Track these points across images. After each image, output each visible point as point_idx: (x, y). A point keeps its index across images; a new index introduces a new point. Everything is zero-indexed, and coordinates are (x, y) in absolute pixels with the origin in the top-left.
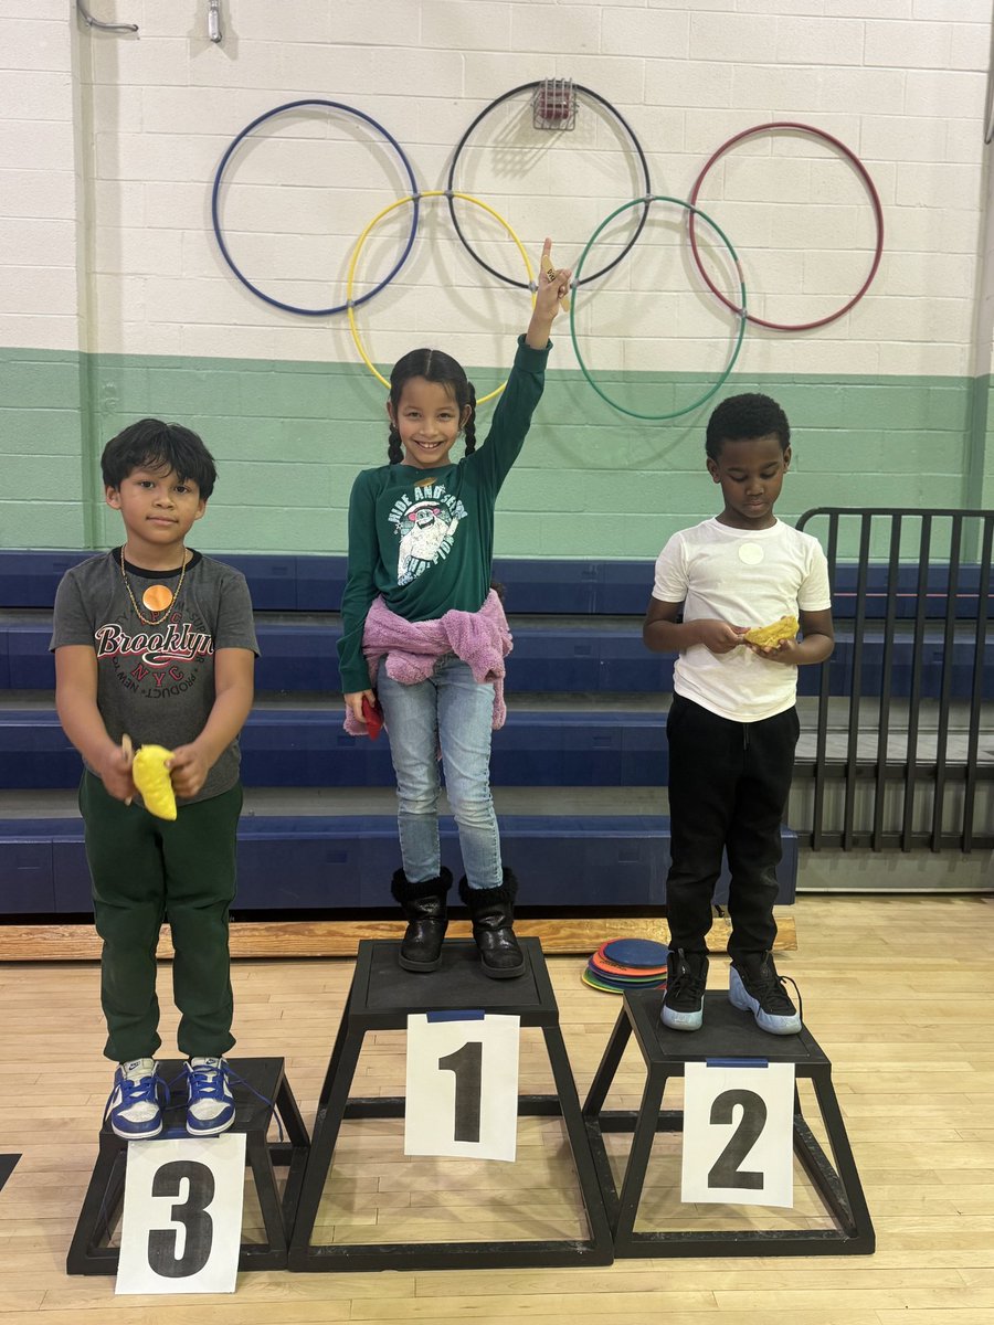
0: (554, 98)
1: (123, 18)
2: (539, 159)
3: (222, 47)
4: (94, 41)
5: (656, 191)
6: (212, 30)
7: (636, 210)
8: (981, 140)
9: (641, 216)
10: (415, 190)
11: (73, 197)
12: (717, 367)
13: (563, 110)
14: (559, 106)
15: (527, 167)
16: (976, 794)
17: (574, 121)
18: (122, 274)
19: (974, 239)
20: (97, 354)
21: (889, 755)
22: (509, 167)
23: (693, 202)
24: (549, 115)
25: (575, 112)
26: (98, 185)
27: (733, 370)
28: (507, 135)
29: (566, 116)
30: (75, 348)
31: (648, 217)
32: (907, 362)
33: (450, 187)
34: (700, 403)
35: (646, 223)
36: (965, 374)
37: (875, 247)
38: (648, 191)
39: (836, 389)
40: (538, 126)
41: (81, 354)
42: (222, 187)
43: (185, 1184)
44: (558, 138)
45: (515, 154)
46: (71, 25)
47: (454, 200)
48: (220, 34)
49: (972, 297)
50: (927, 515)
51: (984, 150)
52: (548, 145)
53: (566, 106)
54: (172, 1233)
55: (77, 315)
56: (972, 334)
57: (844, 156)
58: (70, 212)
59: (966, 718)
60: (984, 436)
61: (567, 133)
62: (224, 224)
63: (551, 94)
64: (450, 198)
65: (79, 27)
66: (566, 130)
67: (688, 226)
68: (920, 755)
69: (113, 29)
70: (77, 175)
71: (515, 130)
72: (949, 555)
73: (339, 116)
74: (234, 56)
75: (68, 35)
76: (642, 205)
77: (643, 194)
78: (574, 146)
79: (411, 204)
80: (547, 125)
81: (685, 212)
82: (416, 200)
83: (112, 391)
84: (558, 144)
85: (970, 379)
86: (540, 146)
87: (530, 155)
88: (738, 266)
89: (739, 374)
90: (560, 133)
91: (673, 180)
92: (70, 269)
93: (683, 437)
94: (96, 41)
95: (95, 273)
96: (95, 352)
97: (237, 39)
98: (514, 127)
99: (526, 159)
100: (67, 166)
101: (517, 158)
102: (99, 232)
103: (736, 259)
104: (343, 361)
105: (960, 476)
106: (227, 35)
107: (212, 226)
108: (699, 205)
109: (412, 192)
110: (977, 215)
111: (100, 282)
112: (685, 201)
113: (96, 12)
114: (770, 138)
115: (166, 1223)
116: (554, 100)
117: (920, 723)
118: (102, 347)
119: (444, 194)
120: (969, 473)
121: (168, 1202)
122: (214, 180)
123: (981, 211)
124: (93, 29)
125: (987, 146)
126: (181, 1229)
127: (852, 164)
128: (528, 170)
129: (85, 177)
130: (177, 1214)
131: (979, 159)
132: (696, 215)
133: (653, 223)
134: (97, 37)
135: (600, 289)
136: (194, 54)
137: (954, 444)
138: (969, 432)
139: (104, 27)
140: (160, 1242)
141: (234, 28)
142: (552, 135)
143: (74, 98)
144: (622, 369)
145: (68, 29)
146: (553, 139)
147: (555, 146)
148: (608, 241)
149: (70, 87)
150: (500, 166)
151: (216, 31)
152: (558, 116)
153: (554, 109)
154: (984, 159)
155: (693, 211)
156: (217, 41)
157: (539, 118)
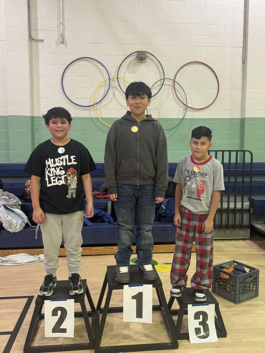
0: (142, 55)
1: (40, 38)
2: (138, 70)
3: (63, 44)
4: (33, 44)
5: (166, 77)
6: (61, 40)
7: (161, 82)
8: (242, 63)
9: (162, 83)
10: (109, 77)
11: (29, 80)
12: (181, 117)
13: (144, 58)
14: (143, 57)
15: (136, 71)
16: (244, 216)
17: (146, 61)
18: (40, 97)
19: (241, 86)
20: (34, 117)
21: (223, 207)
22: (131, 71)
23: (175, 79)
24: (141, 59)
25: (146, 59)
26: (34, 77)
27: (185, 118)
28: (131, 64)
29: (144, 59)
30: (30, 115)
31: (164, 83)
32: (226, 115)
33: (118, 76)
34: (177, 126)
35: (164, 85)
36: (240, 118)
37: (217, 88)
38: (164, 77)
39: (209, 122)
40: (138, 62)
41: (31, 117)
42: (64, 77)
43: (201, 316)
44: (143, 65)
45: (133, 68)
46: (28, 40)
47: (119, 79)
48: (63, 41)
49: (241, 99)
50: (230, 151)
51: (242, 65)
52: (140, 66)
53: (144, 57)
54: (200, 328)
55: (30, 107)
56: (241, 108)
57: (208, 67)
58: (28, 83)
59: (241, 198)
60: (244, 132)
61: (145, 63)
62: (64, 86)
63: (141, 55)
64: (118, 79)
65: (30, 40)
66: (145, 62)
67: (173, 85)
68: (230, 207)
69: (38, 41)
70: (30, 75)
71: (133, 63)
72: (235, 160)
73: (90, 60)
74: (66, 46)
75: (27, 42)
76: (163, 80)
77: (163, 77)
78: (146, 66)
79: (109, 80)
80: (140, 62)
81: (173, 82)
82: (110, 79)
83: (38, 125)
84: (143, 66)
85: (241, 119)
86: (138, 66)
87: (136, 69)
88: (185, 94)
89: (186, 119)
90: (143, 63)
91: (170, 74)
92: (28, 96)
93: (174, 133)
94: (34, 44)
95: (34, 97)
96: (34, 116)
97: (67, 42)
98: (132, 62)
99: (135, 69)
100: (28, 73)
101: (133, 69)
102: (35, 87)
103: (185, 93)
104: (91, 117)
105: (239, 141)
106: (65, 41)
107: (61, 86)
108: (176, 80)
109: (109, 78)
110: (241, 80)
111: (35, 99)
112: (173, 79)
113: (34, 37)
114: (192, 65)
115: (198, 326)
116: (142, 56)
117: (230, 200)
118: (35, 115)
119: (116, 78)
120: (241, 141)
121: (198, 321)
122: (62, 75)
123: (242, 79)
124: (33, 41)
125: (243, 65)
126: (201, 327)
127: (210, 69)
128: (136, 72)
129: (31, 75)
130: (200, 323)
131: (241, 68)
132: (175, 83)
133: (165, 85)
134: (34, 42)
135: (153, 99)
136: (57, 46)
137: (237, 134)
138: (241, 131)
139: (35, 40)
140: (197, 331)
141: (66, 40)
142: (141, 64)
143: (29, 57)
144: (159, 118)
145: (27, 41)
146: (142, 65)
147: (142, 66)
148: (155, 88)
149: (28, 54)
150: (129, 71)
151: (62, 41)
152: (143, 59)
153: (142, 58)
154: (242, 67)
155: (175, 82)
156: (62, 43)
157: (138, 60)
